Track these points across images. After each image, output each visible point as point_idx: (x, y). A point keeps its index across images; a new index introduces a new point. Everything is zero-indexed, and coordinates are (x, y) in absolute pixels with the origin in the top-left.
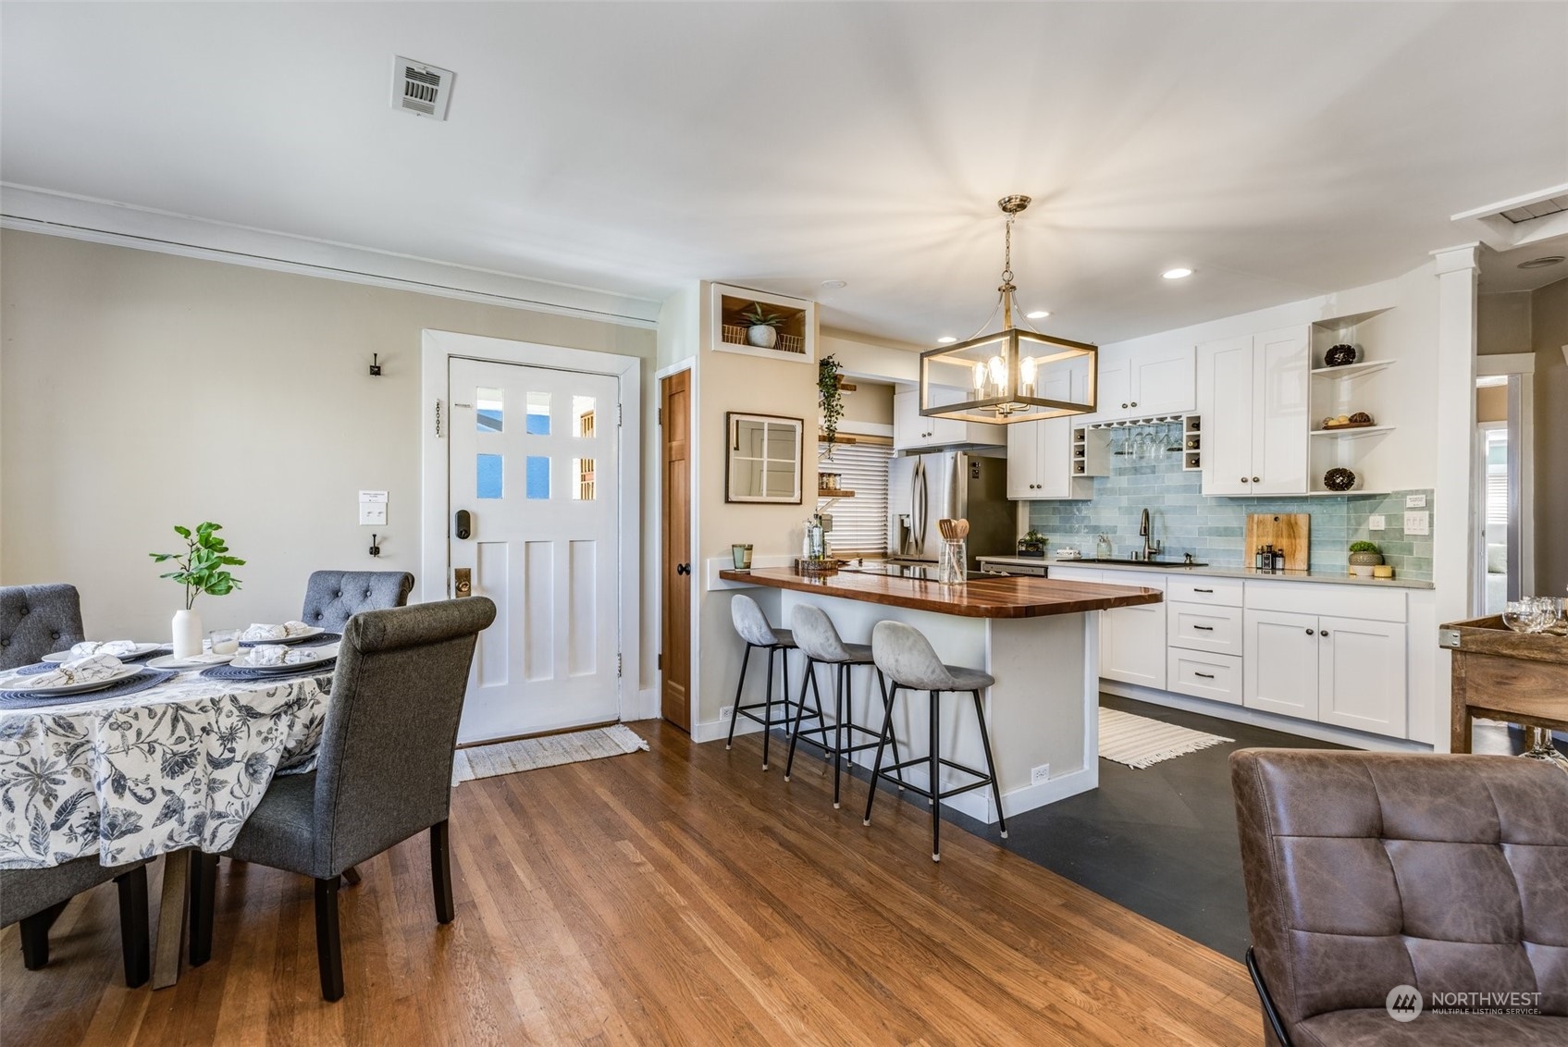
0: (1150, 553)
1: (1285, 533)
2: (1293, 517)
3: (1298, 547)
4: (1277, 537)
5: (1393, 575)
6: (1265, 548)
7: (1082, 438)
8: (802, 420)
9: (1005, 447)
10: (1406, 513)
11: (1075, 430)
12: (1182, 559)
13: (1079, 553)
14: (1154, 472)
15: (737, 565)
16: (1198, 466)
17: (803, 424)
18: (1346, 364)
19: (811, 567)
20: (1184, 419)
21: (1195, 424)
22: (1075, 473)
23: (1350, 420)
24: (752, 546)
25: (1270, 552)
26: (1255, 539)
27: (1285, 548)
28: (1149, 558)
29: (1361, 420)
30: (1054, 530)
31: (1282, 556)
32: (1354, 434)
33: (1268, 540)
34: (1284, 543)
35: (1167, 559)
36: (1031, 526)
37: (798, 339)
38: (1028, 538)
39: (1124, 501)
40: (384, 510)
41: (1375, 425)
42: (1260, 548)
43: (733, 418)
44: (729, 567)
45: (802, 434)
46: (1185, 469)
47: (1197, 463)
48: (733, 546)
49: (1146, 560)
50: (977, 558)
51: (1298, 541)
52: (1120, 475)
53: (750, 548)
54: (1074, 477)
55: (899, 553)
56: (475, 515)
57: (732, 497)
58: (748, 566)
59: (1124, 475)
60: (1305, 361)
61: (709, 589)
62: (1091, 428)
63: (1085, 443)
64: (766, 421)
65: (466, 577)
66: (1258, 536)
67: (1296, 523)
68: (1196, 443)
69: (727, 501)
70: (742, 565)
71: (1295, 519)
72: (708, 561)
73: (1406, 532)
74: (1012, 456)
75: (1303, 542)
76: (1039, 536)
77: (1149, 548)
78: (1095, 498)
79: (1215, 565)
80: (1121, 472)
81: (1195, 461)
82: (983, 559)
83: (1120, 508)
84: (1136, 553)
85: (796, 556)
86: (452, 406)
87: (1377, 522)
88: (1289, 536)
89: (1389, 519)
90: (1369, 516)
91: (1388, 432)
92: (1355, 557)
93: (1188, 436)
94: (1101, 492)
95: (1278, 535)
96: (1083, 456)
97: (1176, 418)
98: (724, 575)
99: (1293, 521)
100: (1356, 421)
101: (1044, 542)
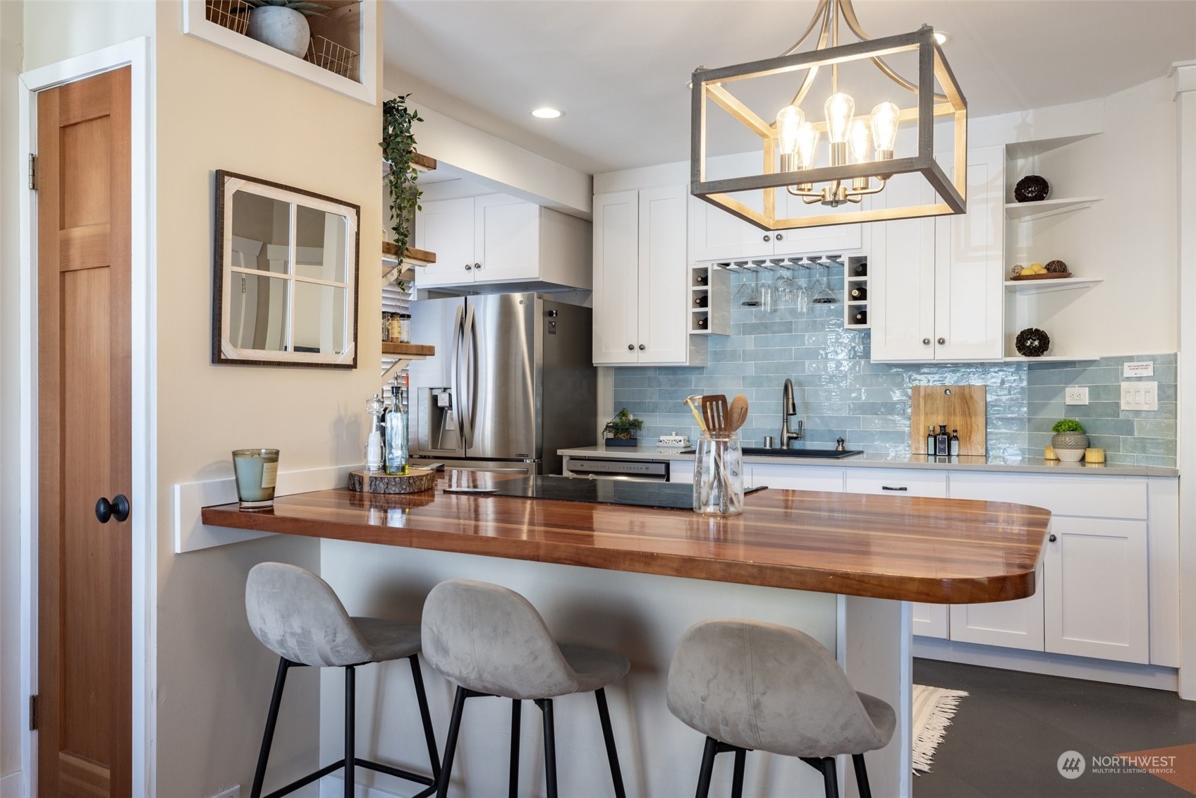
0: (790, 438)
1: (958, 410)
2: (967, 391)
3: (974, 426)
4: (950, 414)
5: (1105, 462)
6: (938, 430)
7: (704, 281)
8: (357, 208)
9: (588, 292)
10: (1124, 385)
11: (695, 270)
12: (831, 446)
13: (689, 441)
14: (790, 330)
15: (245, 494)
16: (865, 323)
17: (358, 214)
18: (1037, 200)
19: (393, 489)
20: (845, 259)
21: (860, 267)
22: (694, 329)
23: (1048, 267)
24: (277, 453)
25: (944, 434)
26: (922, 418)
27: (958, 429)
28: (788, 445)
29: (1057, 269)
30: (654, 409)
31: (956, 438)
32: (1039, 287)
33: (938, 420)
34: (956, 423)
35: (810, 445)
36: (617, 404)
37: (347, 52)
38: (618, 420)
39: (751, 368)
41: (1069, 275)
42: (931, 429)
43: (232, 186)
44: (224, 498)
45: (358, 234)
46: (847, 326)
47: (863, 320)
48: (235, 454)
49: (785, 448)
50: (560, 452)
51: (973, 419)
52: (744, 333)
53: (273, 457)
54: (690, 335)
55: (430, 447)
57: (229, 351)
58: (270, 494)
59: (750, 333)
60: (1000, 194)
61: (178, 550)
62: (716, 268)
63: (709, 288)
64: (295, 200)
66: (926, 414)
67: (971, 397)
68: (861, 292)
69: (217, 358)
70: (257, 494)
71: (970, 392)
72: (177, 488)
73: (1123, 407)
74: (599, 303)
75: (980, 421)
76: (631, 418)
77: (788, 432)
78: (709, 364)
79: (871, 452)
80: (748, 329)
81: (860, 316)
82: (565, 453)
83: (744, 378)
84: (771, 438)
85: (351, 466)
87: (1078, 395)
88: (964, 414)
89: (1094, 392)
90: (1064, 388)
91: (1091, 284)
92: (1061, 439)
93: (850, 283)
94: (718, 356)
95: (950, 413)
96: (706, 306)
97: (833, 258)
98: (210, 516)
99: (967, 394)
100: (1055, 271)
101: (636, 425)
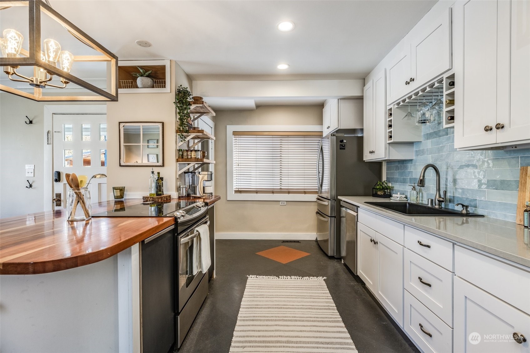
0: (439, 201)
7: (391, 114)
8: (162, 122)
9: (362, 130)
11: (388, 110)
17: (163, 124)
20: (445, 80)
22: (388, 140)
26: (528, 194)
28: (439, 205)
36: (387, 178)
37: (162, 81)
40: (33, 172)
45: (163, 130)
46: (445, 126)
49: (437, 206)
50: (339, 198)
54: (389, 144)
56: (62, 173)
57: (123, 163)
62: (396, 106)
63: (392, 118)
64: (141, 125)
65: (59, 196)
69: (120, 166)
77: (439, 196)
78: (414, 158)
79: (492, 217)
81: (451, 118)
86: (54, 132)
93: (446, 95)
94: (417, 153)
96: (391, 128)
101: (390, 189)
